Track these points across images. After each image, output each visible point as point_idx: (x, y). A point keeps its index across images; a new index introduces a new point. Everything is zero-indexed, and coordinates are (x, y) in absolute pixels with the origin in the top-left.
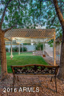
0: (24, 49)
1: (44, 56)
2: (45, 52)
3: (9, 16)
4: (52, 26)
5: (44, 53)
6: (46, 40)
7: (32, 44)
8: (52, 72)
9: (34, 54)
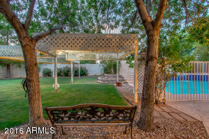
0: (82, 71)
1: (119, 84)
2: (120, 77)
3: (48, 8)
4: (131, 29)
5: (118, 79)
6: (121, 55)
7: (98, 61)
8: (125, 117)
9: (100, 81)
